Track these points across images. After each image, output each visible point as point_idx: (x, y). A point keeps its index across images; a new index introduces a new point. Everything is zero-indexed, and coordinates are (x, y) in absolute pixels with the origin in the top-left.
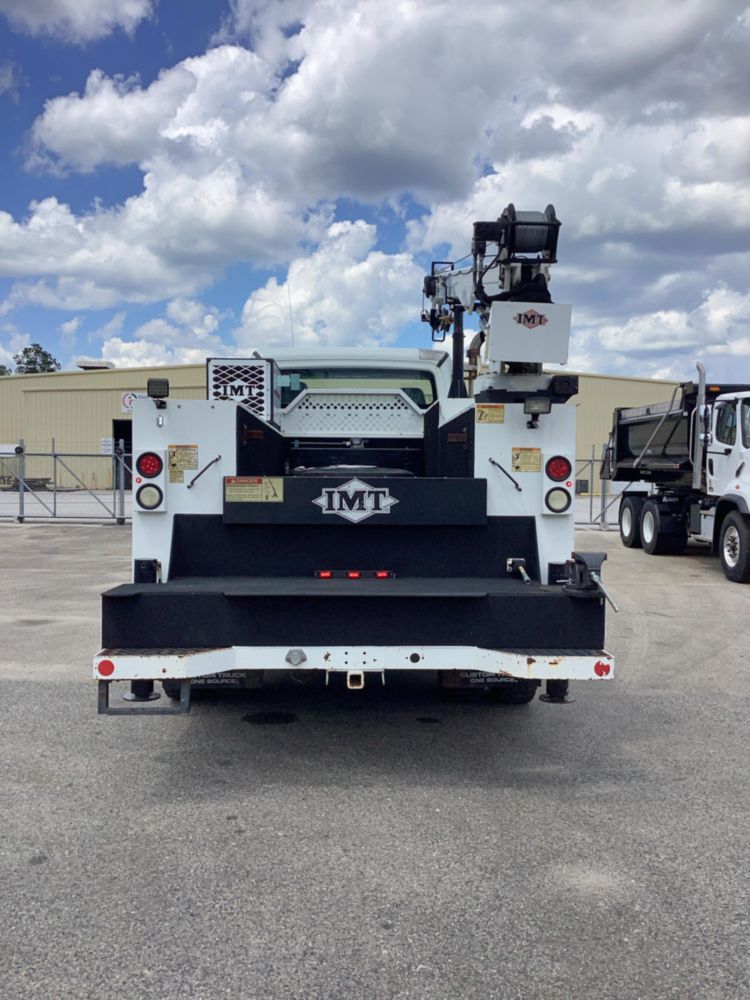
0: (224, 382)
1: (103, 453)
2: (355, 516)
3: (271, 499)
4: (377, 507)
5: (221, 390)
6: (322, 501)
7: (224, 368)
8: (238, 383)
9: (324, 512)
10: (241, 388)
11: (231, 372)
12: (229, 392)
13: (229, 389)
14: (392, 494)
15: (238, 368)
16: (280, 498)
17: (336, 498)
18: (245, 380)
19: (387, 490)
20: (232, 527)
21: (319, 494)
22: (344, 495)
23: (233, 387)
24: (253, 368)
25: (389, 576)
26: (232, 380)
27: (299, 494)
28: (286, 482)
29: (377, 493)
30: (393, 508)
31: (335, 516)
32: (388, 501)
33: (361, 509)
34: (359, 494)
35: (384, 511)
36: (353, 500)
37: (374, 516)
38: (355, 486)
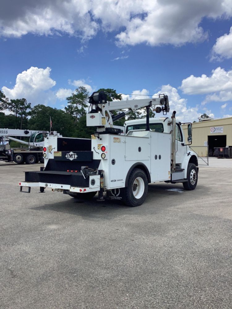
1: (205, 146)
2: (71, 159)
3: (60, 156)
4: (74, 157)
6: (67, 156)
9: (67, 158)
14: (77, 155)
16: (61, 156)
17: (69, 155)
19: (76, 154)
20: (56, 161)
21: (66, 155)
22: (70, 155)
25: (77, 172)
27: (64, 155)
28: (62, 153)
29: (74, 155)
30: (77, 157)
31: (69, 159)
32: (76, 156)
33: (72, 158)
34: (72, 155)
35: (76, 158)
36: (71, 156)
37: (74, 159)
38: (71, 153)
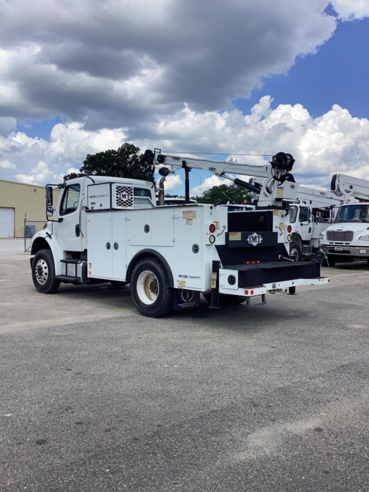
0: (119, 193)
2: (255, 244)
5: (119, 196)
6: (248, 240)
7: (120, 187)
8: (124, 193)
9: (249, 243)
10: (125, 195)
11: (122, 189)
12: (121, 197)
13: (121, 195)
14: (262, 237)
15: (124, 187)
16: (240, 239)
17: (251, 238)
18: (127, 192)
21: (248, 238)
22: (253, 237)
23: (123, 195)
24: (129, 188)
26: (122, 192)
27: (244, 237)
28: (242, 233)
29: (259, 237)
30: (262, 241)
31: (251, 244)
32: (261, 239)
33: (256, 242)
34: (256, 237)
35: (260, 242)
36: (254, 239)
37: (259, 244)
38: (255, 235)
